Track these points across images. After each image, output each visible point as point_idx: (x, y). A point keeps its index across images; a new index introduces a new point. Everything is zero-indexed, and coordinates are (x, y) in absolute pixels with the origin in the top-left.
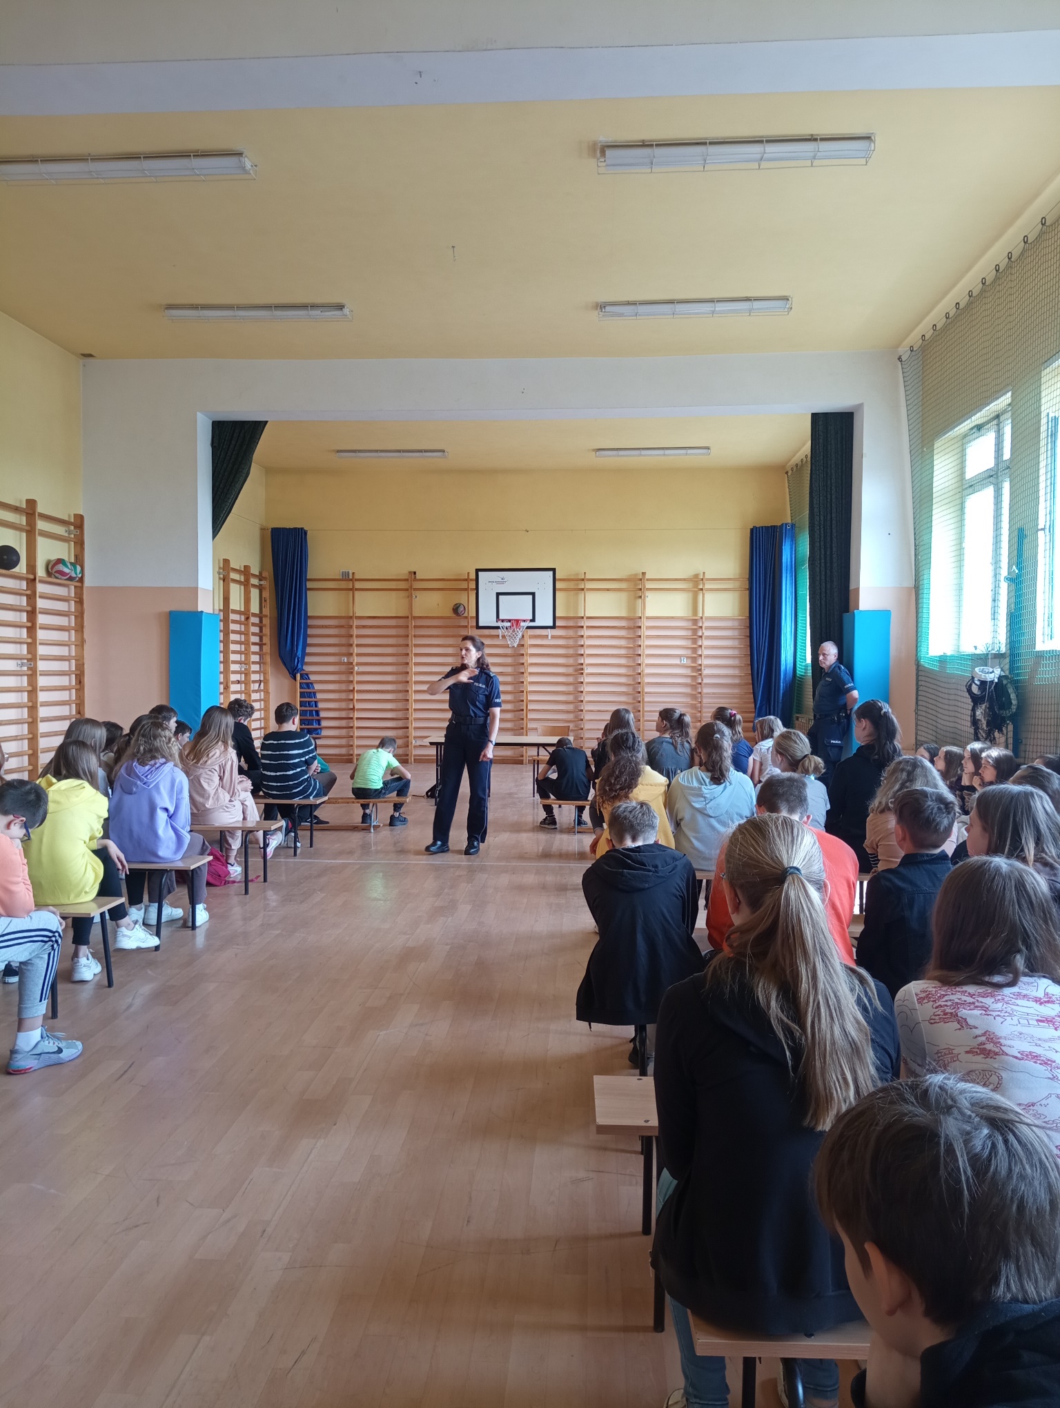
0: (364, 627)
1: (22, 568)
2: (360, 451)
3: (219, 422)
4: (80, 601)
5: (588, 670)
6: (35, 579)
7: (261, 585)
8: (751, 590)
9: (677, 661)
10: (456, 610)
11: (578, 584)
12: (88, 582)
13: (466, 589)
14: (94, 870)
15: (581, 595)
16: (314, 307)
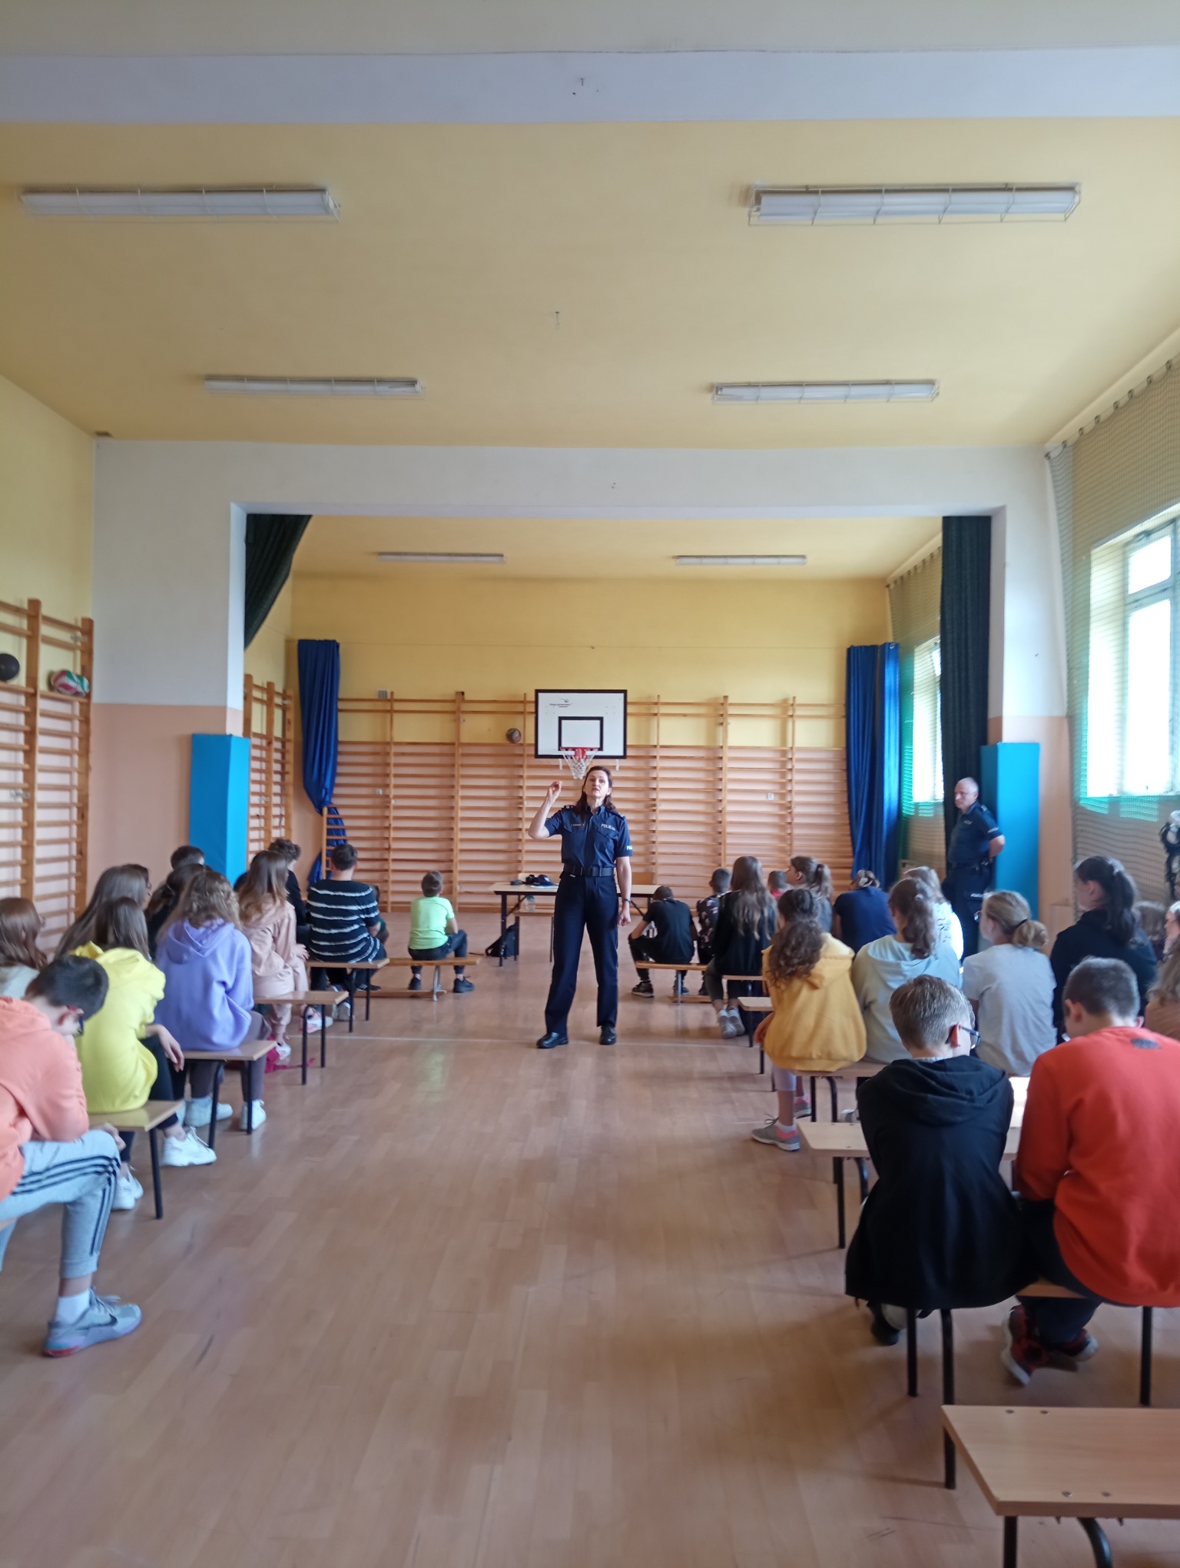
0: (403, 754)
1: (20, 680)
2: (406, 554)
3: (254, 515)
4: (85, 720)
5: (661, 807)
6: (35, 694)
7: (284, 705)
8: (848, 717)
9: (762, 798)
10: (510, 736)
11: (651, 709)
12: (96, 698)
13: (522, 713)
14: (145, 1066)
15: (654, 720)
16: (381, 381)
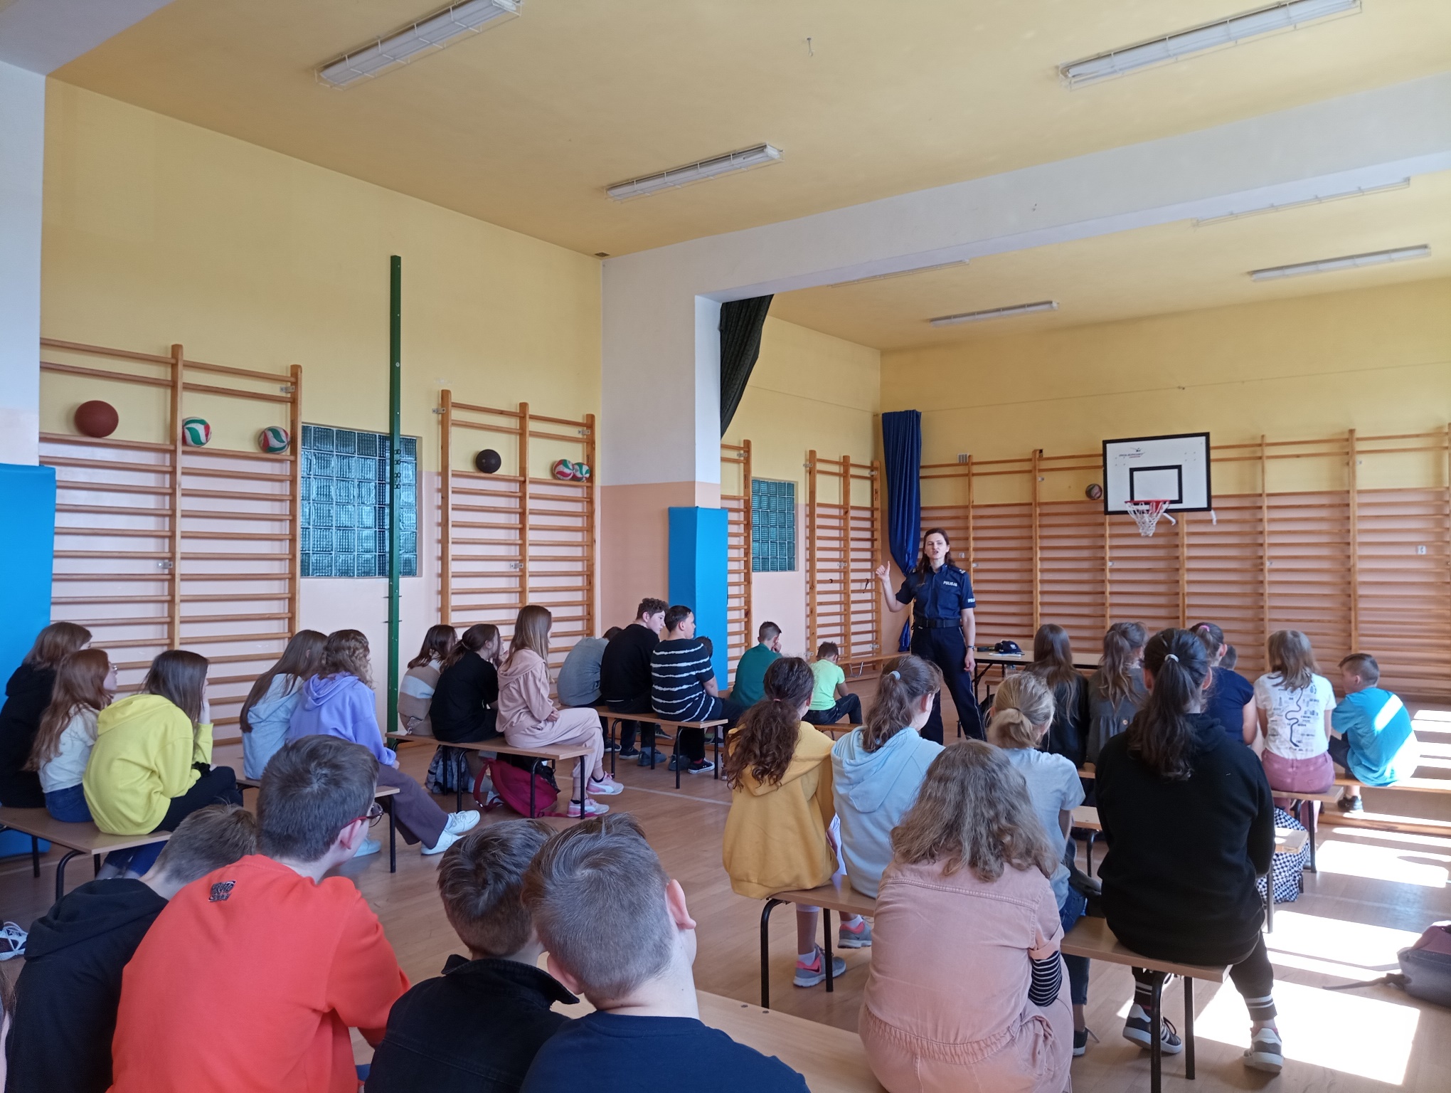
0: (982, 517)
1: (505, 470)
2: (955, 317)
3: (727, 303)
4: (589, 501)
5: (1269, 565)
6: (525, 481)
7: (872, 476)
9: (1410, 551)
10: (1089, 492)
11: (1251, 452)
12: (600, 482)
13: (1096, 467)
15: (1258, 465)
16: (736, 155)
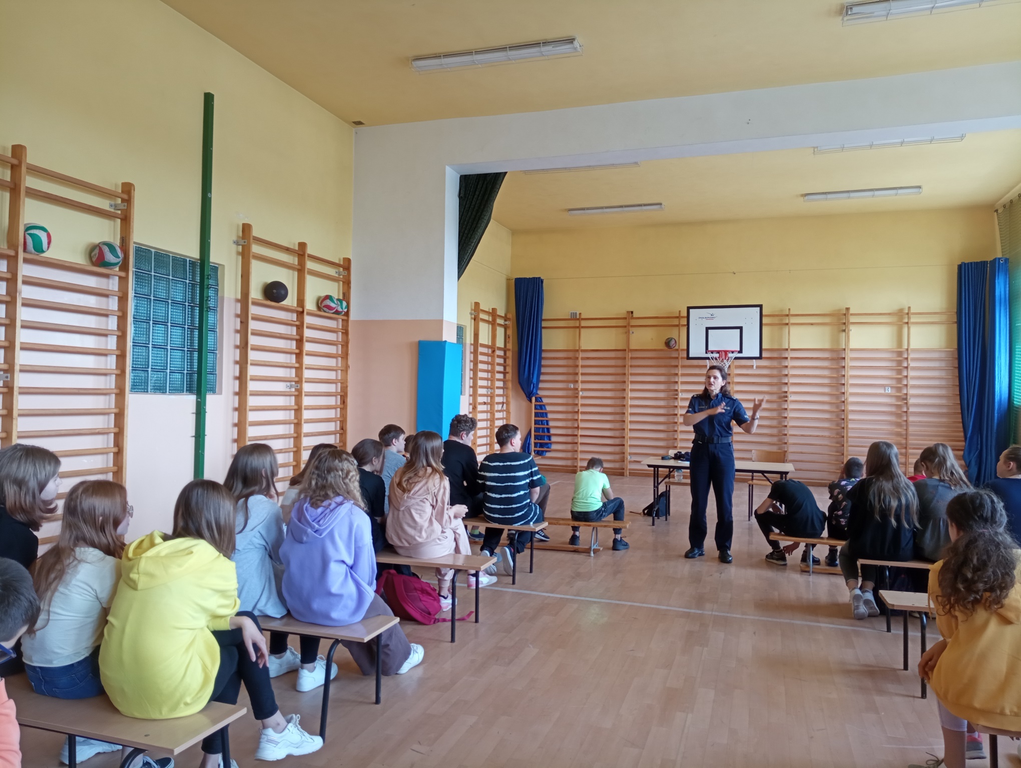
0: (588, 358)
2: (588, 209)
3: (465, 176)
4: (346, 333)
5: (792, 398)
6: (303, 312)
7: (506, 324)
8: (959, 323)
9: (881, 391)
10: (668, 343)
11: (783, 320)
12: (353, 316)
13: (677, 326)
15: (786, 329)
16: (546, 43)
